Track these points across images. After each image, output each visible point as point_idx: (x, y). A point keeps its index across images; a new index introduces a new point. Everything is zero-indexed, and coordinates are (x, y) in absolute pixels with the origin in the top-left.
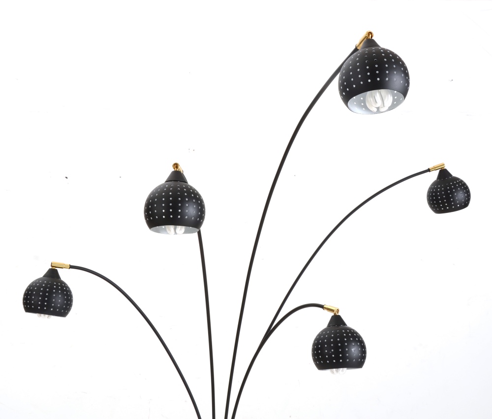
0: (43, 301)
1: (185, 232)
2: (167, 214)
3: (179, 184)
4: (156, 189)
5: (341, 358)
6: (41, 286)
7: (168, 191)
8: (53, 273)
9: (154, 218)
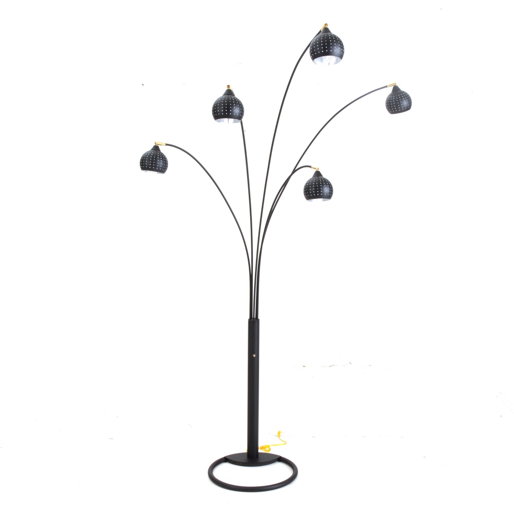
0: (152, 163)
1: (234, 122)
2: (224, 112)
3: (230, 96)
4: (218, 99)
5: (318, 193)
6: (150, 155)
7: (225, 100)
8: (156, 148)
9: (217, 114)
